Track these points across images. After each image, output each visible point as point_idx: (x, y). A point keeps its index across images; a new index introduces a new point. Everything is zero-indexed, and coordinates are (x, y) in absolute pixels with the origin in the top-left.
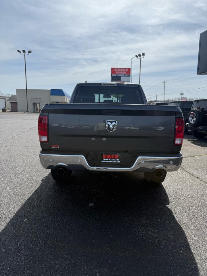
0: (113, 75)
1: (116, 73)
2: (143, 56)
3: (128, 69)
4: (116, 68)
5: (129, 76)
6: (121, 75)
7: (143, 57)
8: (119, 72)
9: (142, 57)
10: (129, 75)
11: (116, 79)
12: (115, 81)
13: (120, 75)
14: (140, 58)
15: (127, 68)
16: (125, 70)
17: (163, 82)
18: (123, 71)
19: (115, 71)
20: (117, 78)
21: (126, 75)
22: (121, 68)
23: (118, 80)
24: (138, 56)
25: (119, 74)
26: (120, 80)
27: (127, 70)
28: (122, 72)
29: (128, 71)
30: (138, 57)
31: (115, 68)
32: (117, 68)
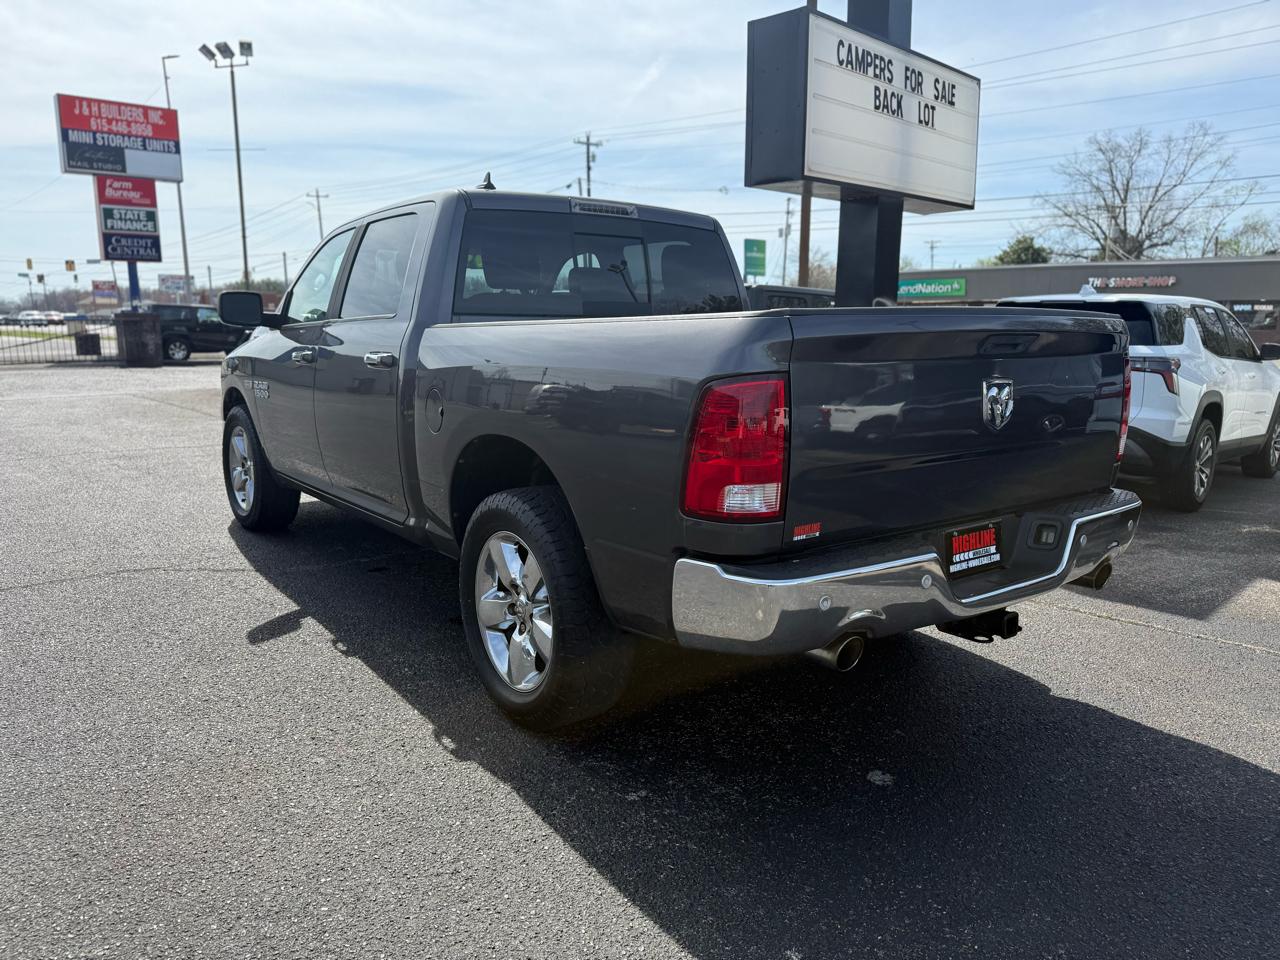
0: (74, 136)
1: (94, 128)
2: (242, 54)
3: (160, 113)
4: (90, 101)
5: (174, 149)
6: (126, 142)
7: (247, 64)
8: (109, 122)
9: (238, 59)
10: (172, 144)
11: (99, 160)
12: (92, 168)
13: (116, 141)
14: (227, 62)
15: (156, 109)
16: (146, 115)
17: (308, 195)
18: (136, 122)
19: (86, 112)
20: (100, 155)
21: (156, 144)
22: (119, 104)
23: (109, 166)
24: (215, 51)
25: (110, 132)
26: (119, 167)
27: (155, 118)
28: (129, 124)
29: (161, 122)
30: (219, 56)
31: (81, 99)
32: (99, 102)
